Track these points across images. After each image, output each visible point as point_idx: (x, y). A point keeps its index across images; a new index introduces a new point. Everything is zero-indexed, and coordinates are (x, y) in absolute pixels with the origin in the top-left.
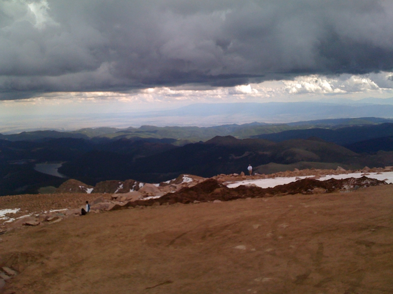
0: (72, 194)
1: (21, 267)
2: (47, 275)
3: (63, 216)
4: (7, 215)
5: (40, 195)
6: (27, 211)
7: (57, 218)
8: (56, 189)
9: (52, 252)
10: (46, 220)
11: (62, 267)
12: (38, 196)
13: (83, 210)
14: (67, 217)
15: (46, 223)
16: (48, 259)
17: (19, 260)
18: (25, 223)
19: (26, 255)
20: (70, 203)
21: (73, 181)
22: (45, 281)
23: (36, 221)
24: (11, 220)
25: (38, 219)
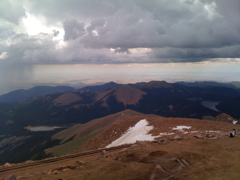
0: (223, 123)
1: (192, 162)
2: (207, 170)
3: (218, 135)
4: (184, 129)
5: (204, 120)
6: (195, 129)
7: (215, 136)
8: (214, 118)
9: (211, 156)
10: (207, 136)
11: (217, 167)
12: (202, 121)
13: (231, 134)
14: (221, 137)
15: (207, 138)
16: (208, 160)
17: (191, 157)
18: (195, 136)
19: (195, 155)
20: (222, 128)
21: (224, 114)
22: (206, 173)
23: (202, 136)
24: (186, 132)
25: (202, 135)
